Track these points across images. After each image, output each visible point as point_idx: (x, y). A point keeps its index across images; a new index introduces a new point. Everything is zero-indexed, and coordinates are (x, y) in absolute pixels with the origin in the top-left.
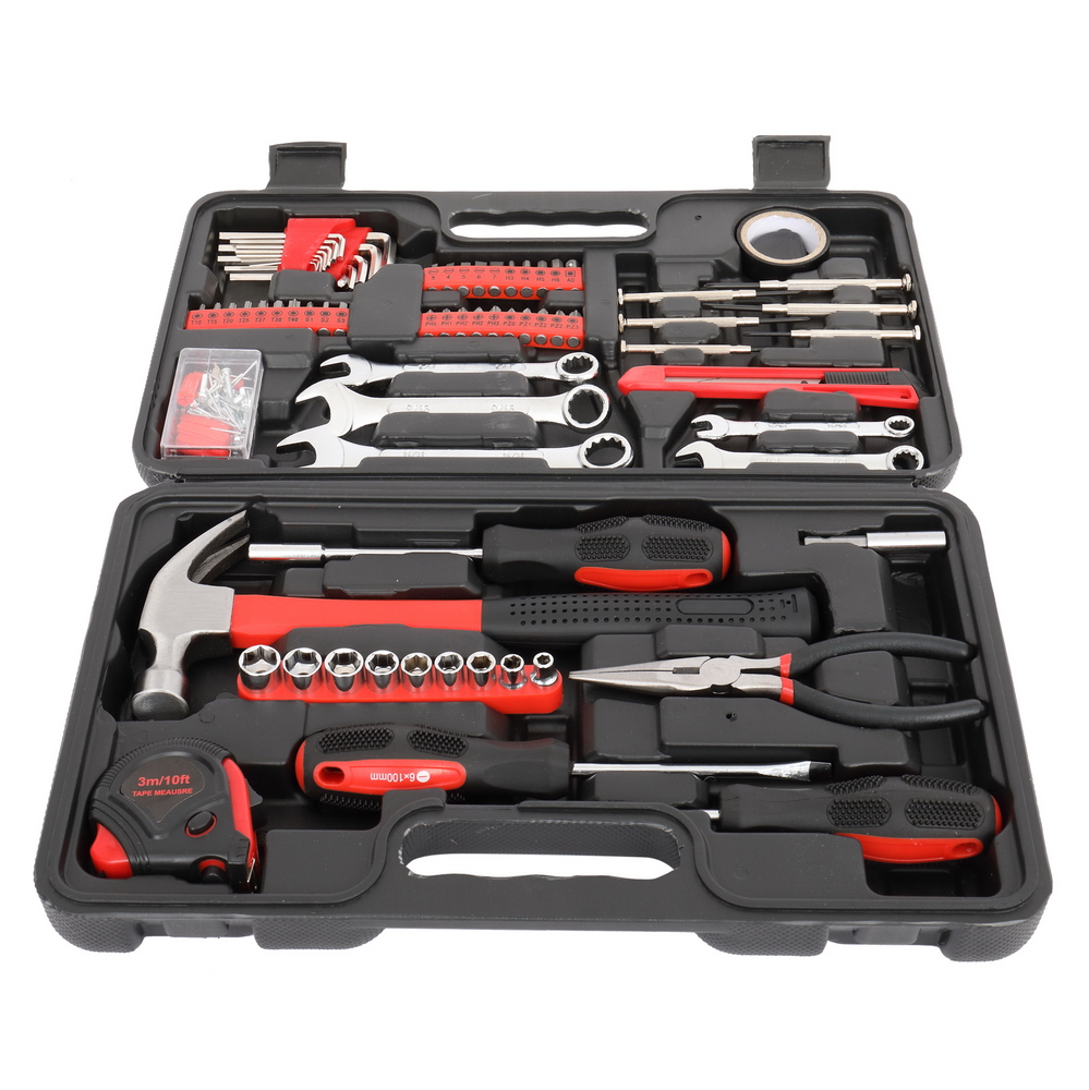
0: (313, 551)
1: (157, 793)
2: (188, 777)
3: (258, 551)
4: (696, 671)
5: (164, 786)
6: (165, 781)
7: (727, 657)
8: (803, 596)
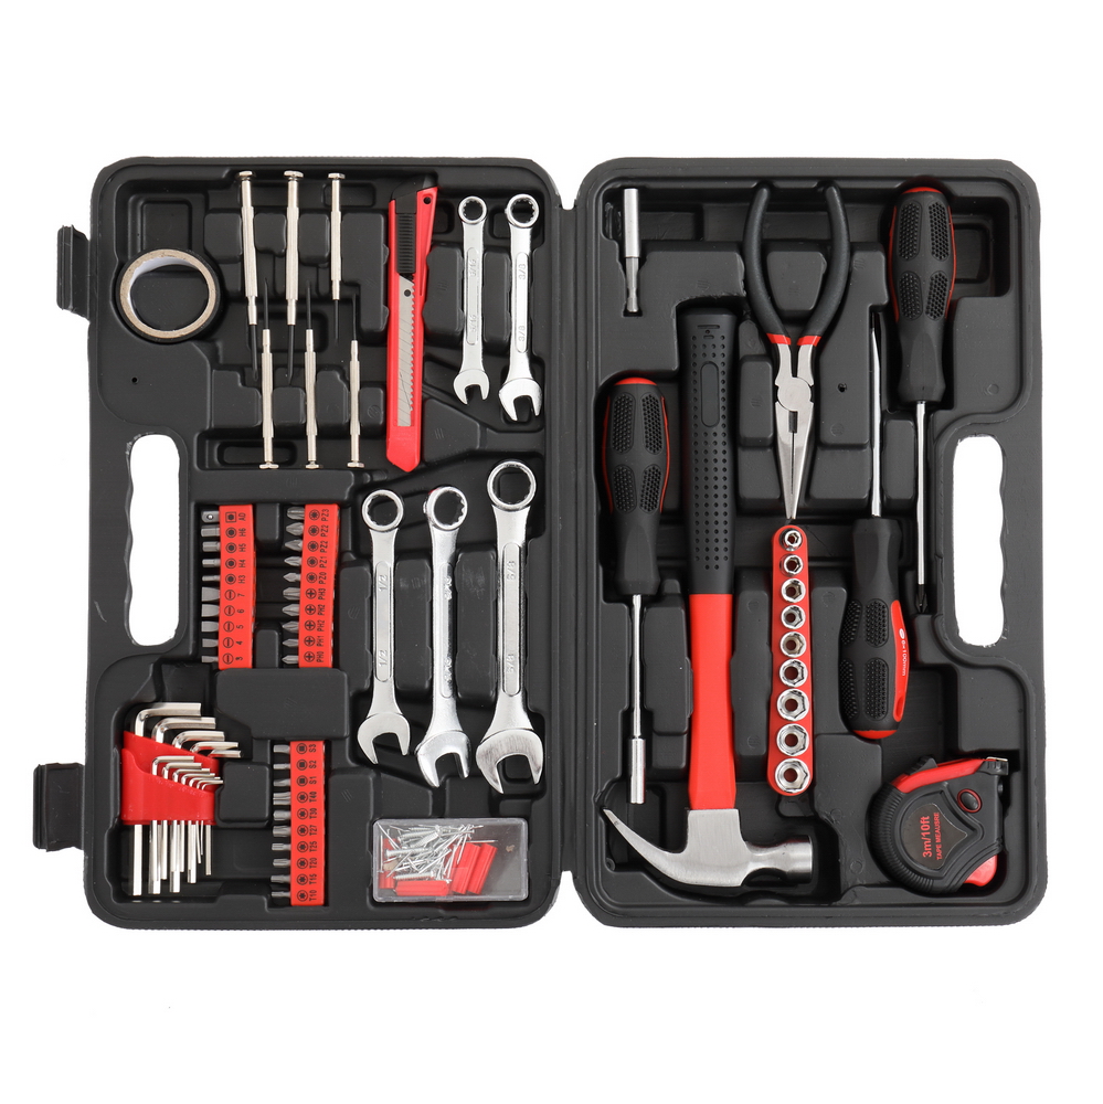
0: (638, 746)
1: (938, 840)
2: (923, 818)
3: (637, 795)
4: (794, 415)
5: (932, 836)
6: (927, 836)
7: (776, 389)
8: (696, 320)
